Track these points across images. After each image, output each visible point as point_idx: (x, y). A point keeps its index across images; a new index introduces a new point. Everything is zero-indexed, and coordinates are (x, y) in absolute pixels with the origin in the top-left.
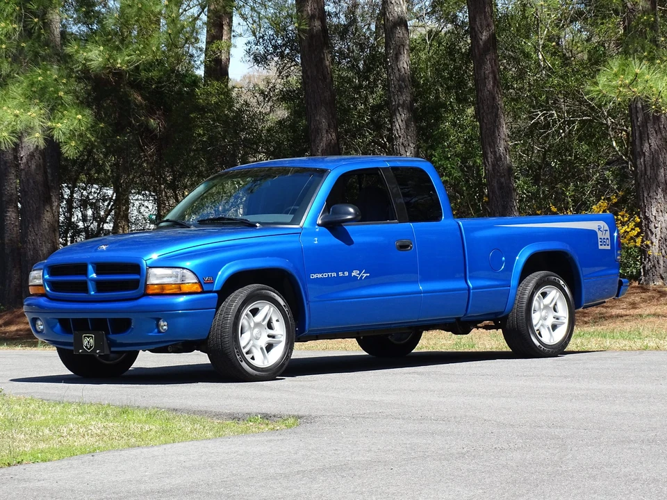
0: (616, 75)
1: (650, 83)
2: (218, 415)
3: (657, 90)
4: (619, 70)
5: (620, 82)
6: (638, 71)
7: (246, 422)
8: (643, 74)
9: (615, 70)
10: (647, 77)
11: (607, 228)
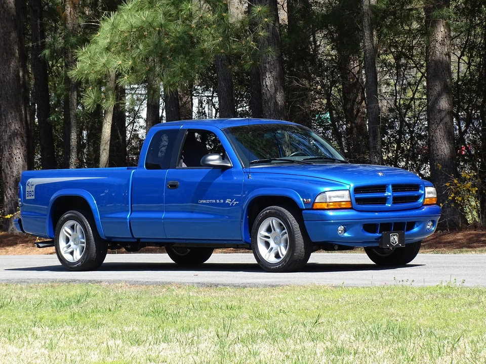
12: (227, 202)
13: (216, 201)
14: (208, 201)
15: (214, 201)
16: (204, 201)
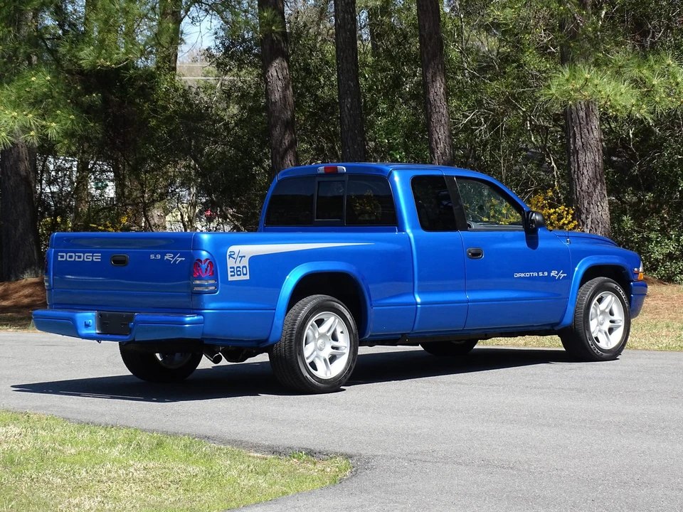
0: (567, 80)
1: (599, 88)
2: (256, 447)
3: (605, 93)
4: (570, 76)
5: (571, 87)
6: (588, 76)
7: (289, 458)
8: (592, 79)
9: (567, 76)
10: (596, 82)
12: (552, 274)
13: (538, 274)
14: (528, 275)
15: (535, 274)
16: (522, 275)
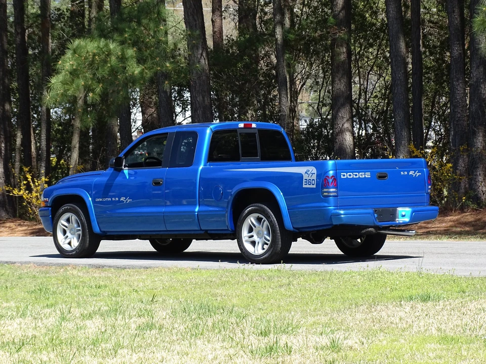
11: (316, 172)
